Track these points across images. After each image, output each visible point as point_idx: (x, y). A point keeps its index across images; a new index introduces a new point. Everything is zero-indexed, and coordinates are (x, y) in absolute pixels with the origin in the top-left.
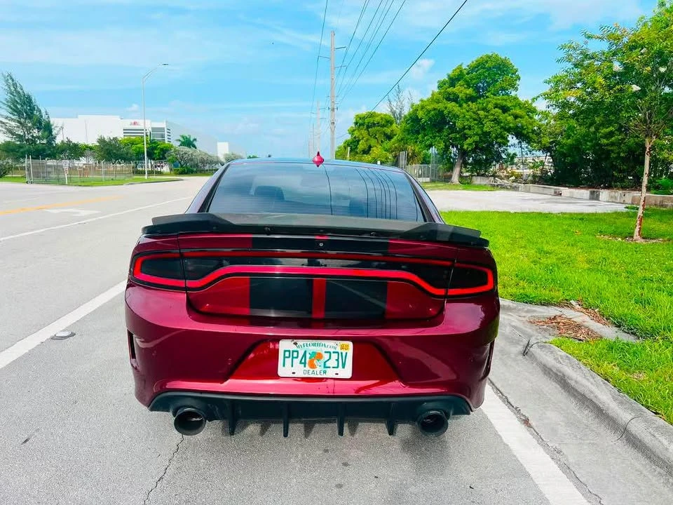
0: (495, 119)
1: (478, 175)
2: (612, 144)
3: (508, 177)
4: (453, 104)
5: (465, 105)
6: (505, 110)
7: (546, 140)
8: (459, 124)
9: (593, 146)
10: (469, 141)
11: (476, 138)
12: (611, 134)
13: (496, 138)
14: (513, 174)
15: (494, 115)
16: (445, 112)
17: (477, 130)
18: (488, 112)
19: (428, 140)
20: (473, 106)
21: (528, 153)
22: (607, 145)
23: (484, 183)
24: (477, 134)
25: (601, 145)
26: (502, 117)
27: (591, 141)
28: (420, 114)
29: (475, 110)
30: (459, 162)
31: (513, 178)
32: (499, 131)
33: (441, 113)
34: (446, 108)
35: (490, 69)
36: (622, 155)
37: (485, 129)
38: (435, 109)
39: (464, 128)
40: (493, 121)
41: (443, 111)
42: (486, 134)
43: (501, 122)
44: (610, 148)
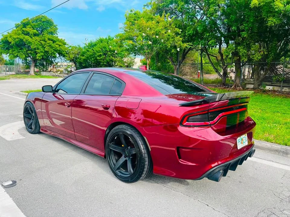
0: (50, 46)
1: (43, 71)
2: (101, 59)
3: (57, 72)
4: (27, 36)
5: (33, 37)
6: (54, 42)
7: (72, 56)
8: (32, 47)
9: (94, 60)
10: (38, 55)
11: (42, 54)
12: (100, 55)
13: (51, 54)
14: (59, 71)
15: (49, 43)
16: (24, 40)
17: (42, 49)
18: (46, 42)
19: (15, 53)
20: (37, 38)
21: (65, 61)
22: (100, 59)
23: (48, 75)
24: (42, 52)
25: (97, 59)
26: (53, 45)
27: (93, 58)
28: (10, 40)
29: (39, 41)
30: (32, 65)
31: (59, 72)
32: (53, 51)
33: (21, 40)
34: (24, 38)
35: (43, 22)
36: (105, 63)
37: (46, 50)
38: (18, 38)
39: (35, 49)
40: (49, 46)
41: (23, 40)
42: (47, 52)
43: (53, 47)
44: (100, 60)
